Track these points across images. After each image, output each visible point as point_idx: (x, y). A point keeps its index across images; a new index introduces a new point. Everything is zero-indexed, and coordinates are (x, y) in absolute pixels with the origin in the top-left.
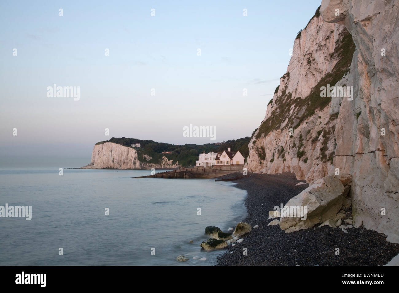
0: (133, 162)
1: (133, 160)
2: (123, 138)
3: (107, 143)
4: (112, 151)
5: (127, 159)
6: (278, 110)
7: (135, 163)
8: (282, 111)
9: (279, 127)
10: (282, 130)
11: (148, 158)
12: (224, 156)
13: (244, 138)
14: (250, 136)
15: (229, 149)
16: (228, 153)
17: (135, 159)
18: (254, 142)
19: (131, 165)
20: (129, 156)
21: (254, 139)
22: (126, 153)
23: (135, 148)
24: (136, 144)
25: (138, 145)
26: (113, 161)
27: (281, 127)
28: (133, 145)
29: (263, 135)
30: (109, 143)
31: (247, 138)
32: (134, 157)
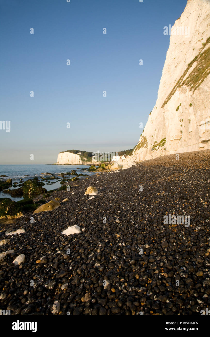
0: (78, 161)
1: (78, 160)
2: (73, 150)
3: (65, 152)
4: (68, 156)
5: (76, 159)
6: (143, 140)
7: (79, 162)
8: (145, 141)
9: (143, 147)
10: (144, 148)
11: (85, 159)
12: (123, 157)
13: (130, 149)
14: (133, 149)
15: (125, 155)
16: (125, 156)
17: (79, 160)
18: (135, 152)
19: (77, 163)
20: (76, 158)
21: (134, 151)
22: (75, 157)
23: (79, 155)
24: (79, 153)
25: (80, 153)
26: (69, 161)
27: (144, 147)
28: (78, 153)
29: (138, 149)
30: (67, 152)
31: (131, 149)
32: (79, 159)
